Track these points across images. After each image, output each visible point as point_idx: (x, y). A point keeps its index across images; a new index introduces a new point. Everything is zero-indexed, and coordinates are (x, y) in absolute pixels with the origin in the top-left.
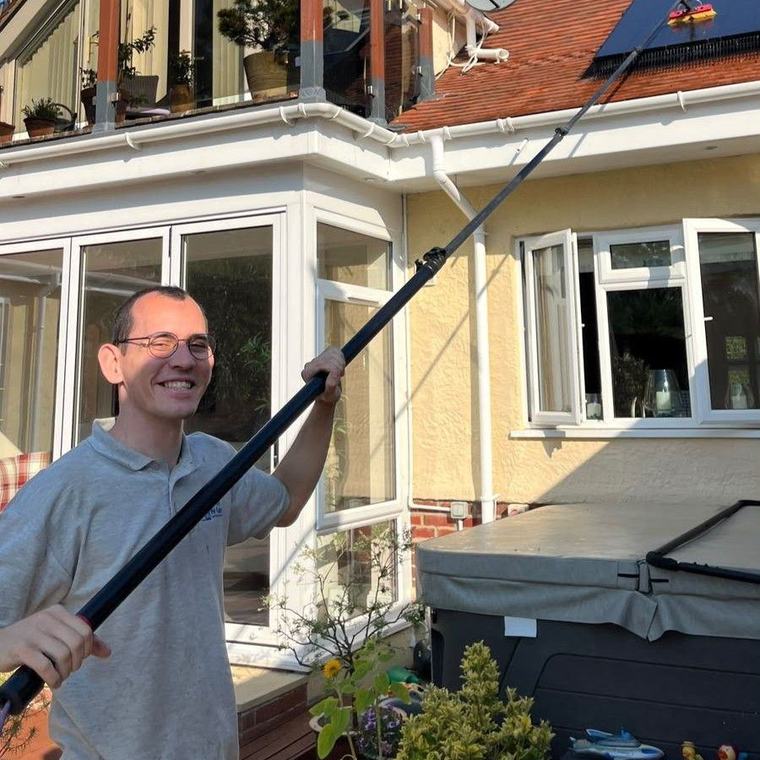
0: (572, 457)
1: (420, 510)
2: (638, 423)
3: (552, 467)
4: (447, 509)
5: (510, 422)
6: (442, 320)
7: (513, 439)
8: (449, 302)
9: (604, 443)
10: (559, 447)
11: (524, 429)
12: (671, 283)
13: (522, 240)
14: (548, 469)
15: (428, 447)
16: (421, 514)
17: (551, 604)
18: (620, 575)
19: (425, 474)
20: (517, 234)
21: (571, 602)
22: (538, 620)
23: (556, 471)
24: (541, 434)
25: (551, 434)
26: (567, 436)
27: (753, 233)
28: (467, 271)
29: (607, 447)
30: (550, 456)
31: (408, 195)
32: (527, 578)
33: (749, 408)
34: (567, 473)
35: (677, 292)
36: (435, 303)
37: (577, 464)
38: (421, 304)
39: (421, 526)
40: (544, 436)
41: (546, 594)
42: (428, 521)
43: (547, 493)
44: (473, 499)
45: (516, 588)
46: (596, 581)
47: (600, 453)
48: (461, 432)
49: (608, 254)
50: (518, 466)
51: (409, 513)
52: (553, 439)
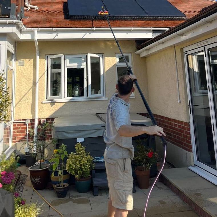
0: (57, 106)
1: (16, 123)
2: (72, 98)
3: (52, 109)
4: (24, 122)
5: (42, 99)
6: (25, 75)
7: (43, 103)
8: (27, 70)
9: (65, 103)
10: (54, 105)
11: (45, 101)
12: (82, 67)
13: (48, 55)
14: (51, 110)
15: (19, 106)
16: (16, 124)
17: (87, 134)
18: (102, 127)
19: (18, 113)
20: (47, 54)
21: (92, 133)
22: (84, 138)
23: (53, 111)
24: (50, 102)
25: (53, 102)
26: (57, 102)
27: (100, 57)
28: (33, 62)
29: (65, 104)
30: (52, 107)
31: (17, 42)
32: (82, 130)
33: (95, 94)
34: (56, 110)
35: (83, 69)
36: (24, 70)
37: (58, 108)
38: (19, 70)
39: (16, 127)
40: (51, 102)
41: (86, 132)
42: (18, 125)
43: (51, 116)
44: (32, 118)
45: (79, 132)
46: (97, 128)
47: (64, 105)
48: (29, 102)
49: (68, 60)
50: (43, 110)
51: (13, 124)
52: (53, 103)
